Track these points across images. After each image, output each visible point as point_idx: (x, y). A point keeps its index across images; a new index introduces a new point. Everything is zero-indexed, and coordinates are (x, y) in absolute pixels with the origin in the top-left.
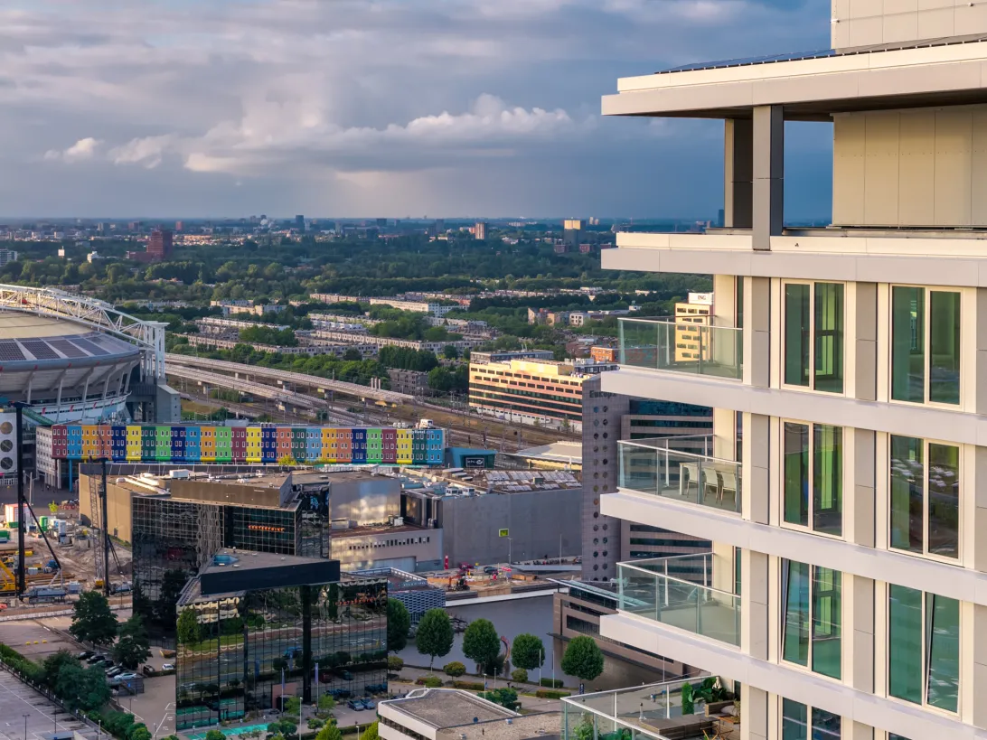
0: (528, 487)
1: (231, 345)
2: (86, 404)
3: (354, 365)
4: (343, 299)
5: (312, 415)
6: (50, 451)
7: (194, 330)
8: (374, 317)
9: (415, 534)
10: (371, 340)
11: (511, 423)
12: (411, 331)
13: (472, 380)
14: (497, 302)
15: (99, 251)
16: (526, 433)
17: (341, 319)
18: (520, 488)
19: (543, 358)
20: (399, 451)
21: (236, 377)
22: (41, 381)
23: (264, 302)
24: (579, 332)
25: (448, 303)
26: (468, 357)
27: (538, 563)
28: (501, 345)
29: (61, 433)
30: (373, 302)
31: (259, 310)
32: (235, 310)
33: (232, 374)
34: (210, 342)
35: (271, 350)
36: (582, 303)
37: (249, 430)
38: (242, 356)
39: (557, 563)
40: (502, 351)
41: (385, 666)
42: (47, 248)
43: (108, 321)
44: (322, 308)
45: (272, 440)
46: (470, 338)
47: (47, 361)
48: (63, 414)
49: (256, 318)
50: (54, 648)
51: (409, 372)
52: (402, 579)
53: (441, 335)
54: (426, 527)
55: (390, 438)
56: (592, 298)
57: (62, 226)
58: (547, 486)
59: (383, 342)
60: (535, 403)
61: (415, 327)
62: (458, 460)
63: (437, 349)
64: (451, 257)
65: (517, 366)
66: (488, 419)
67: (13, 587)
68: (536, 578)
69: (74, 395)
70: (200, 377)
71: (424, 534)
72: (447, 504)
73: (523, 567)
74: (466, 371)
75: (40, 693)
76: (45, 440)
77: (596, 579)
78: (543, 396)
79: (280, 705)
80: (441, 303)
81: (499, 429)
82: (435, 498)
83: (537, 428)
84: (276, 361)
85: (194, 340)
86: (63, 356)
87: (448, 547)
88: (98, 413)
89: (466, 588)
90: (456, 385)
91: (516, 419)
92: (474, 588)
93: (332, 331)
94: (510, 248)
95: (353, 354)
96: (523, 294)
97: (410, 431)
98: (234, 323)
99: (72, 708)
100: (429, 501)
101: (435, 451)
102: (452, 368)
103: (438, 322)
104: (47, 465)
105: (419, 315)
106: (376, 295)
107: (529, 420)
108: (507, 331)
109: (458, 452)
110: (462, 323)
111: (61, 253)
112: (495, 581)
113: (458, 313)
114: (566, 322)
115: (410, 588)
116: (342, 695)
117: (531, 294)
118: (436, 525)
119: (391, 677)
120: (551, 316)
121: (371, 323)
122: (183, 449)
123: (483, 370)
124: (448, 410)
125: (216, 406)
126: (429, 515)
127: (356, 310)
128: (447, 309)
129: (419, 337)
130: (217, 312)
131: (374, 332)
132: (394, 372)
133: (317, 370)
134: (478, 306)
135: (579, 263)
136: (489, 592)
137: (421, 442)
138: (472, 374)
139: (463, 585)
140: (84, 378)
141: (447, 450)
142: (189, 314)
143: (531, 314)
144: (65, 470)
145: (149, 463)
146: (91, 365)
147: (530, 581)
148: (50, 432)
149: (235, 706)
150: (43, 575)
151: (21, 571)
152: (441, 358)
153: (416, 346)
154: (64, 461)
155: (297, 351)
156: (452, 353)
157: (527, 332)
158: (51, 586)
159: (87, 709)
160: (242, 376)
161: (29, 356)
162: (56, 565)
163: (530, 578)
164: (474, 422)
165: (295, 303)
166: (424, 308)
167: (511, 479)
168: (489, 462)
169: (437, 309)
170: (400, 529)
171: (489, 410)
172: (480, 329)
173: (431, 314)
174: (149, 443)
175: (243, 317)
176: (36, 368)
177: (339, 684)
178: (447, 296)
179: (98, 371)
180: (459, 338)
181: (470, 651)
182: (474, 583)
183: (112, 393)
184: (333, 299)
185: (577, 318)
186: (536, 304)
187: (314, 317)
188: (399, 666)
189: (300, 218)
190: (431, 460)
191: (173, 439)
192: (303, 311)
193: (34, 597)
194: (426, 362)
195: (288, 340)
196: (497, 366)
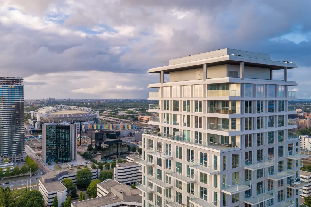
1: (107, 115)
2: (88, 122)
3: (124, 117)
4: (122, 109)
5: (118, 123)
6: (84, 128)
7: (103, 113)
8: (126, 111)
9: (131, 137)
10: (126, 114)
13: (139, 119)
14: (142, 109)
15: (90, 103)
16: (146, 125)
17: (122, 111)
19: (149, 116)
20: (130, 127)
21: (108, 119)
22: (83, 119)
23: (112, 109)
26: (138, 116)
28: (143, 114)
29: (85, 125)
30: (126, 109)
31: (111, 110)
32: (108, 110)
33: (108, 118)
34: (105, 114)
35: (113, 115)
37: (110, 125)
38: (109, 116)
40: (143, 115)
41: (127, 153)
42: (83, 103)
43: (91, 111)
44: (119, 110)
45: (113, 126)
46: (139, 114)
47: (84, 116)
48: (86, 123)
49: (111, 111)
50: (85, 152)
51: (131, 118)
52: (129, 143)
53: (135, 113)
55: (128, 126)
57: (85, 100)
59: (127, 114)
61: (132, 112)
62: (137, 128)
63: (134, 115)
64: (136, 104)
65: (144, 117)
66: (141, 124)
67: (79, 145)
69: (87, 121)
70: (103, 119)
71: (132, 137)
72: (135, 134)
74: (138, 118)
75: (83, 157)
76: (83, 127)
79: (114, 158)
80: (135, 109)
84: (113, 117)
85: (102, 114)
86: (86, 116)
87: (136, 139)
88: (90, 123)
90: (137, 119)
91: (145, 123)
93: (121, 113)
94: (144, 103)
95: (123, 116)
97: (131, 125)
98: (108, 112)
99: (88, 159)
100: (133, 133)
101: (134, 127)
103: (134, 112)
104: (83, 129)
105: (132, 111)
106: (127, 108)
108: (143, 113)
109: (137, 127)
110: (138, 112)
111: (85, 103)
113: (137, 111)
115: (131, 144)
116: (122, 157)
118: (134, 136)
119: (128, 155)
121: (126, 112)
122: (101, 127)
123: (140, 117)
124: (136, 123)
125: (106, 122)
127: (124, 110)
128: (136, 110)
129: (132, 114)
130: (106, 111)
131: (126, 113)
132: (129, 118)
133: (119, 118)
134: (140, 110)
138: (139, 118)
139: (138, 144)
140: (88, 119)
141: (136, 127)
142: (102, 111)
144: (86, 130)
145: (97, 129)
146: (89, 117)
148: (84, 125)
149: (108, 158)
150: (83, 143)
151: (80, 142)
152: (135, 116)
153: (132, 115)
154: (86, 129)
155: (116, 115)
156: (136, 115)
158: (84, 144)
159: (89, 159)
160: (109, 118)
161: (81, 116)
162: (85, 142)
164: (139, 124)
165: (116, 110)
166: (133, 110)
168: (141, 128)
169: (134, 110)
170: (129, 137)
171: (141, 122)
174: (97, 126)
175: (109, 111)
176: (82, 117)
177: (122, 156)
179: (90, 118)
180: (137, 114)
181: (138, 151)
183: (92, 121)
184: (121, 109)
187: (118, 111)
188: (129, 153)
189: (116, 99)
190: (133, 128)
191: (100, 126)
192: (117, 110)
193: (82, 146)
194: (133, 117)
195: (115, 114)
196: (142, 117)
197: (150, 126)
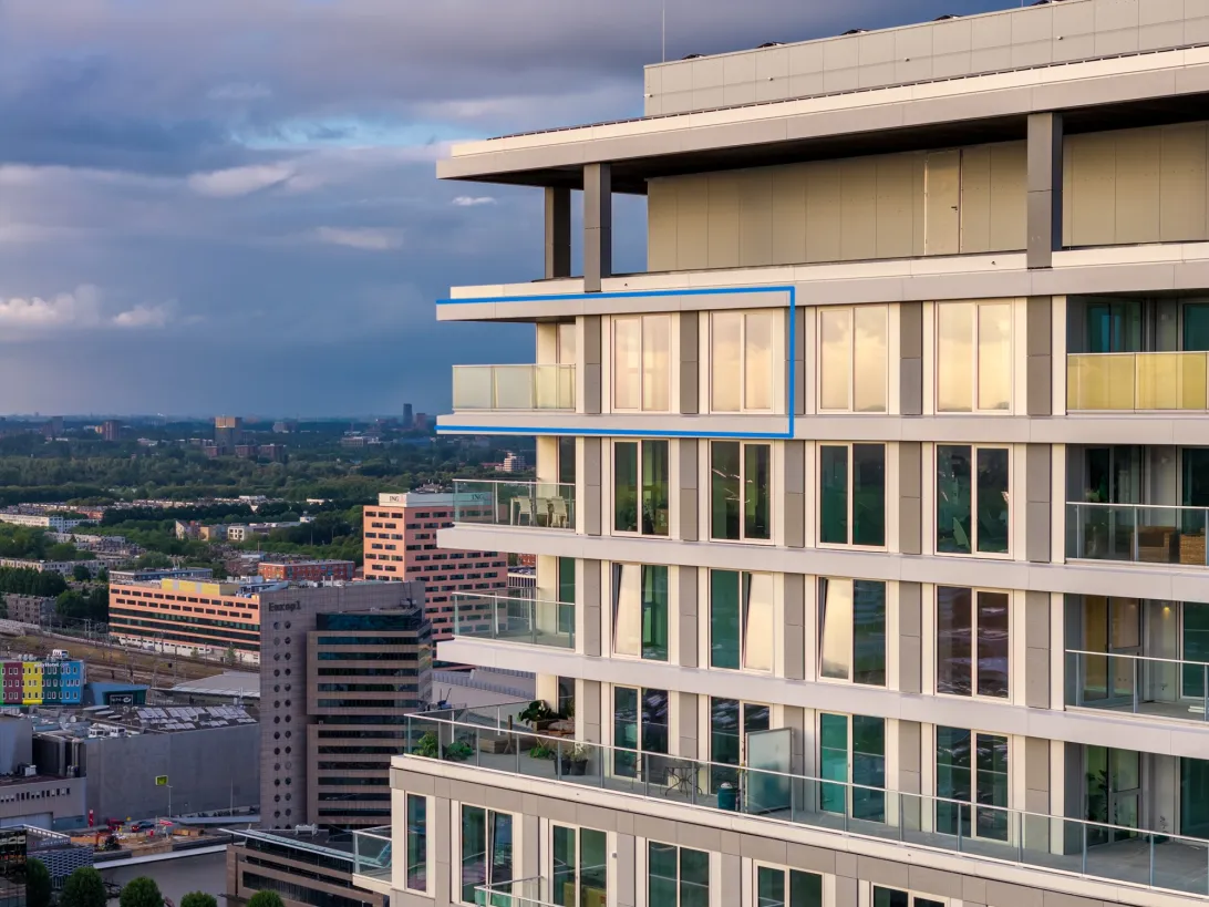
0: (191, 726)
9: (51, 785)
11: (164, 655)
12: (30, 550)
13: (113, 604)
14: (138, 514)
16: (182, 666)
18: (181, 726)
19: (203, 577)
20: (26, 689)
24: (239, 547)
25: (74, 516)
26: (104, 577)
27: (204, 816)
28: (146, 563)
36: (242, 514)
39: (228, 814)
40: (149, 570)
46: (106, 557)
51: (31, 598)
52: (38, 838)
53: (68, 552)
54: (65, 777)
55: (14, 673)
56: (254, 508)
58: (214, 723)
60: (192, 630)
61: (35, 544)
62: (99, 696)
63: (65, 569)
64: (73, 462)
65: (168, 585)
66: (136, 653)
68: (202, 833)
71: (62, 784)
72: (90, 747)
73: (185, 820)
74: (104, 595)
77: (277, 828)
78: (201, 621)
80: (65, 516)
81: (149, 661)
82: (75, 740)
83: (195, 659)
87: (93, 797)
89: (117, 847)
90: (91, 612)
91: (169, 649)
92: (127, 847)
94: (148, 451)
96: (167, 504)
97: (39, 665)
100: (68, 745)
101: (71, 688)
102: (85, 592)
103: (63, 538)
105: (38, 531)
107: (185, 650)
108: (150, 546)
109: (100, 688)
110: (92, 539)
112: (152, 838)
113: (87, 527)
114: (224, 537)
115: (48, 848)
117: (178, 504)
118: (78, 773)
120: (205, 530)
123: (124, 590)
124: (83, 642)
126: (68, 762)
128: (74, 523)
129: (40, 557)
132: (11, 598)
134: (112, 519)
135: (236, 466)
136: (146, 851)
137: (52, 677)
138: (113, 598)
139: (113, 844)
141: (86, 687)
143: (180, 528)
147: (195, 836)
152: (70, 581)
153: (39, 566)
156: (82, 574)
157: (176, 549)
163: (195, 833)
164: (116, 655)
166: (45, 521)
167: (169, 717)
168: (139, 698)
169: (59, 523)
170: (32, 779)
171: (135, 640)
172: (116, 546)
173: (53, 529)
178: (72, 508)
180: (92, 556)
182: (126, 841)
185: (237, 532)
186: (185, 515)
190: (67, 699)
194: (51, 585)
196: (142, 587)
197: (229, 674)
